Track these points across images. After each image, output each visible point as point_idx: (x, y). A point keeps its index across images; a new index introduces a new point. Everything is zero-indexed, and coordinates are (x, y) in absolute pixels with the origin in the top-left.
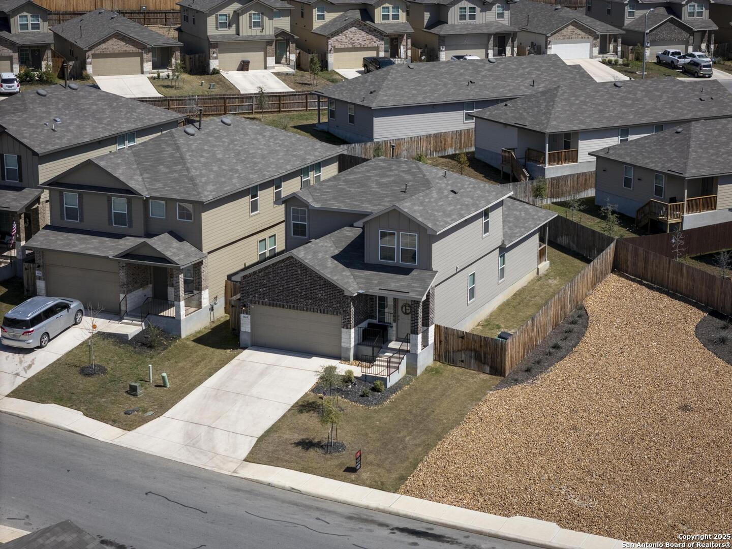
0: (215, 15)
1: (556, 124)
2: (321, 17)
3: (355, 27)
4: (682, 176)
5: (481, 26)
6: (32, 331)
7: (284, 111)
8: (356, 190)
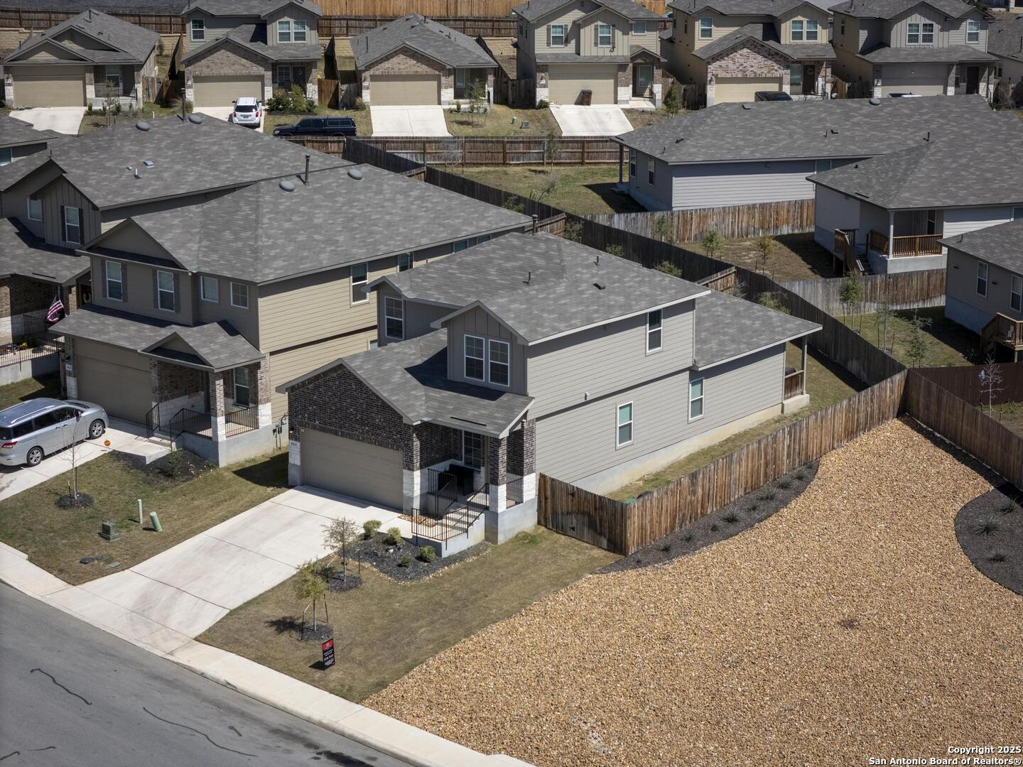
0: (545, 26)
2: (707, 33)
3: (748, 48)
5: (940, 51)
6: (15, 443)
7: (587, 163)
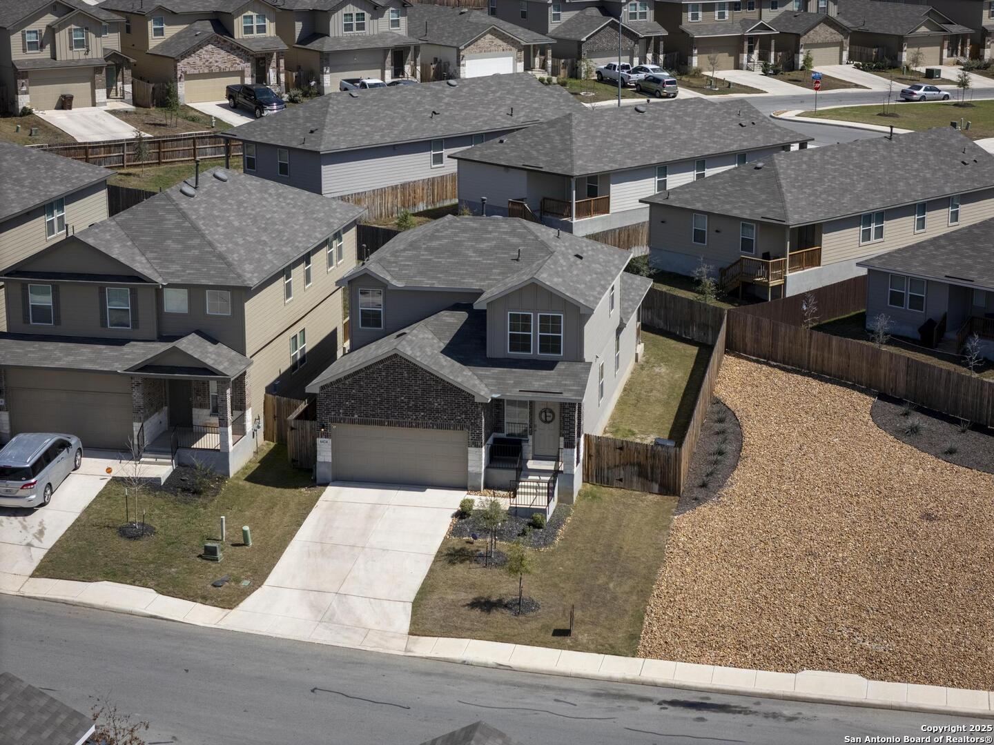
0: (20, 32)
1: (583, 166)
2: (159, 32)
3: (212, 44)
4: (784, 223)
5: (373, 38)
6: (35, 483)
7: (164, 162)
8: (448, 260)
